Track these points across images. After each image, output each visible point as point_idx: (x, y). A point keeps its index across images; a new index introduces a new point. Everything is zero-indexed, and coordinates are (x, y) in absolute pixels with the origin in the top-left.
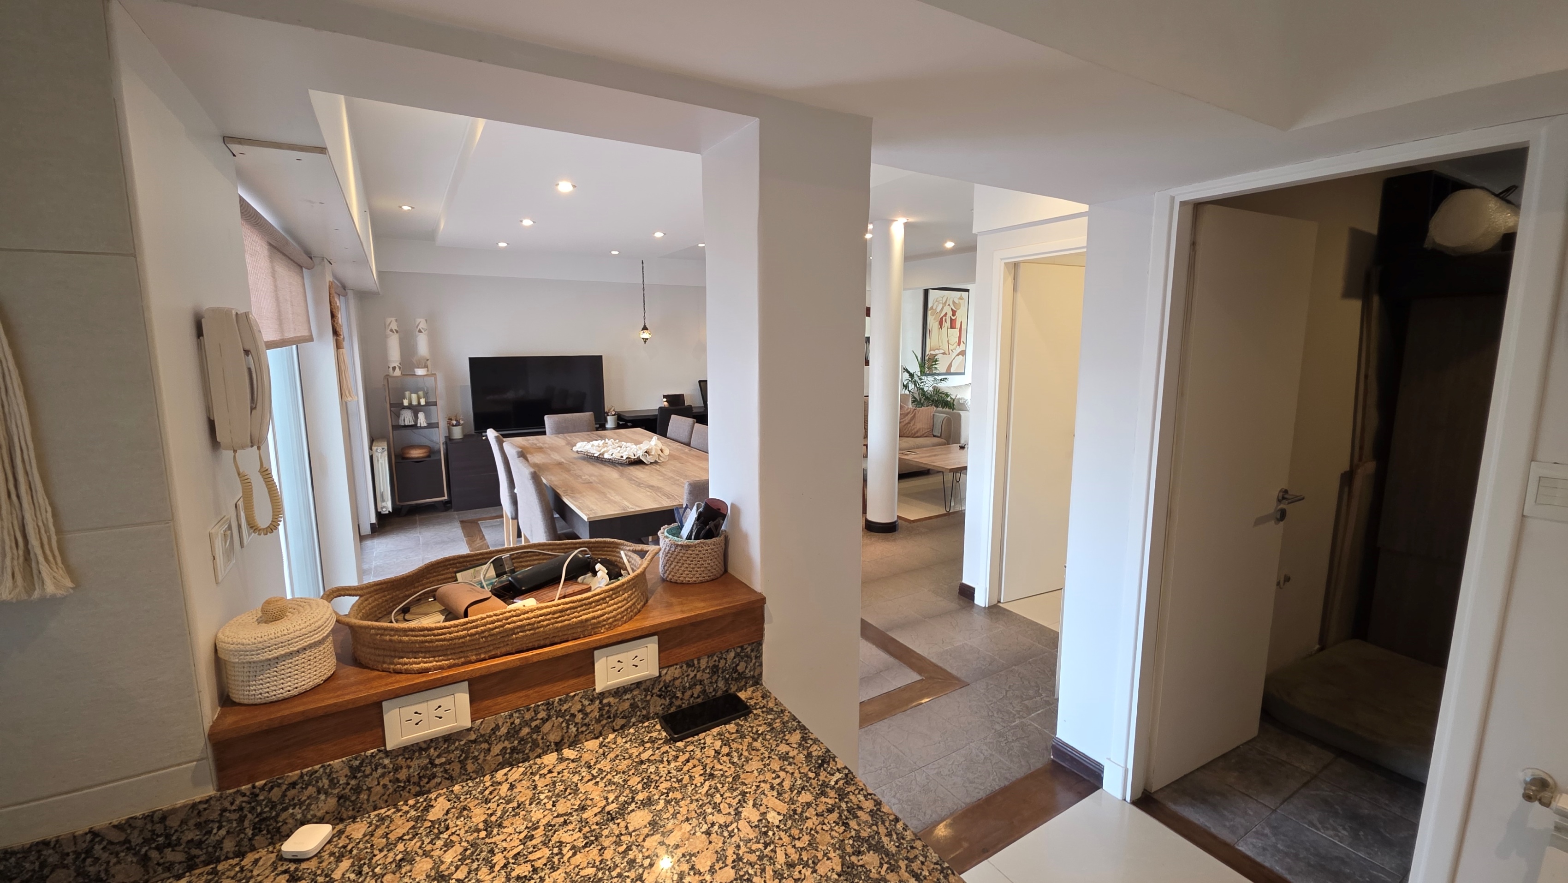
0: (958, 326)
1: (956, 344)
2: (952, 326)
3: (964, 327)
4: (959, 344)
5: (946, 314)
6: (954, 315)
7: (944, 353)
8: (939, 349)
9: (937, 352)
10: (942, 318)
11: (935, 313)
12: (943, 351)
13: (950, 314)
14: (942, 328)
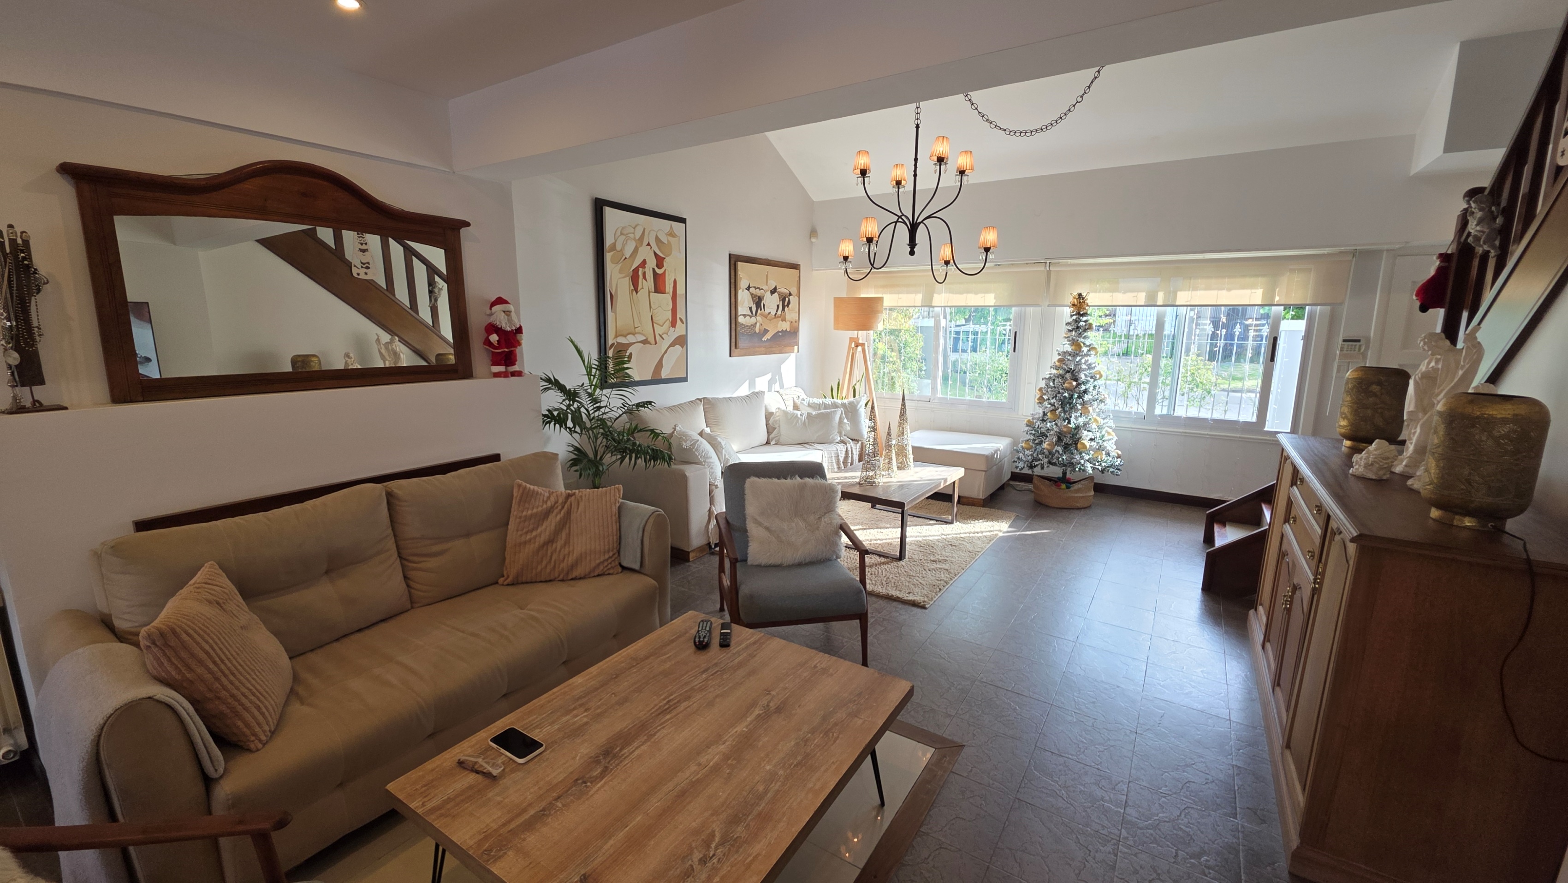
0: (669, 288)
1: (668, 324)
2: (659, 288)
3: (680, 290)
4: (673, 324)
5: (644, 262)
6: (660, 264)
7: (645, 342)
8: (634, 334)
9: (631, 339)
10: (636, 271)
11: (620, 258)
12: (641, 338)
13: (652, 263)
14: (637, 292)
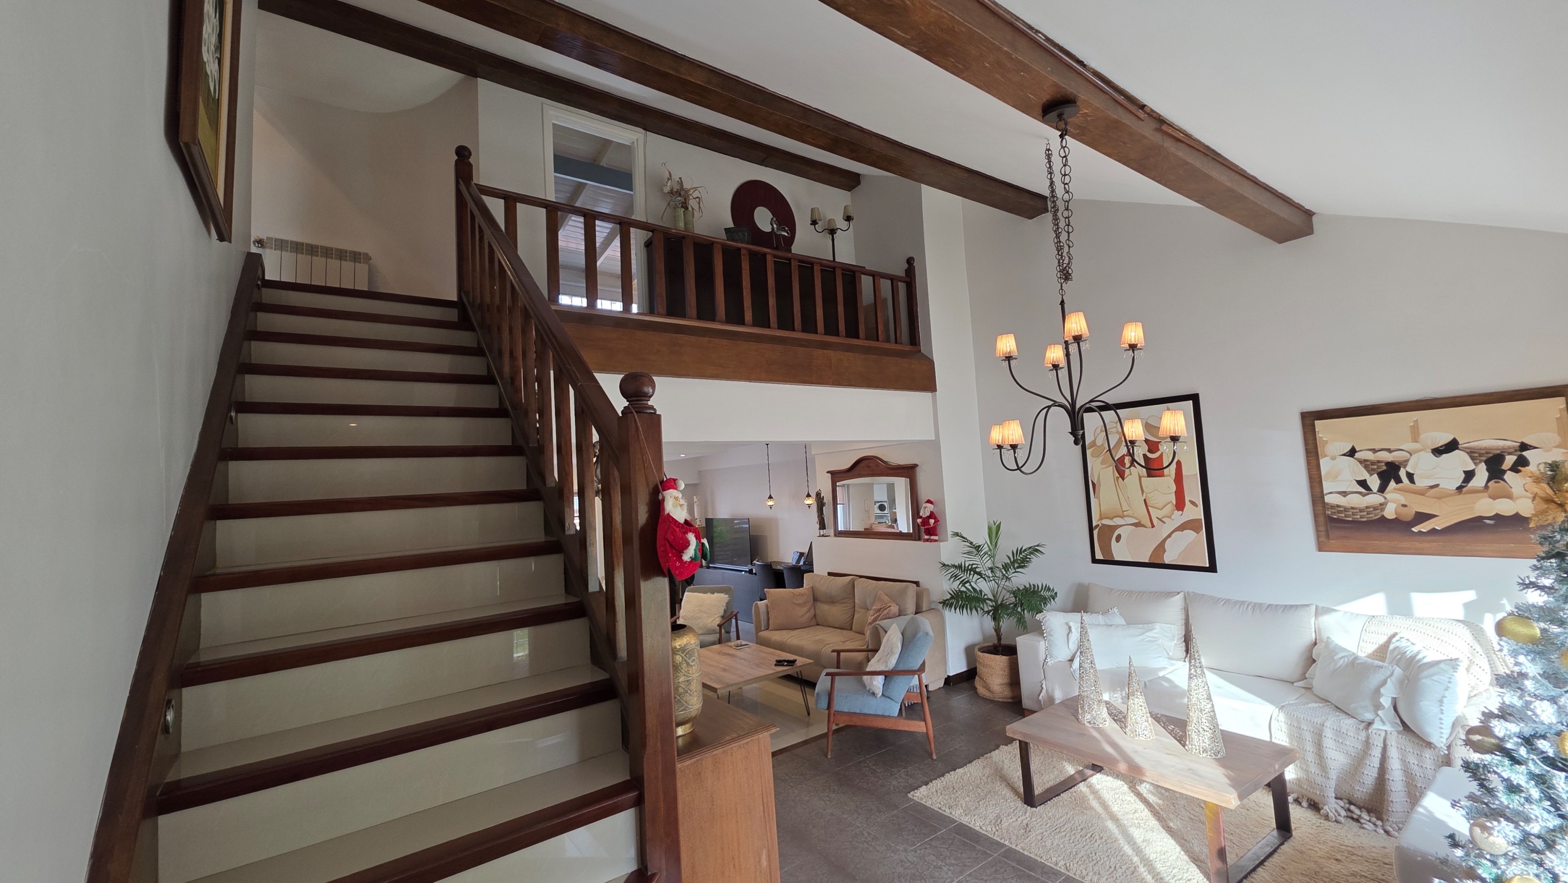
0: (1170, 471)
1: (1170, 508)
2: (1154, 473)
3: (1189, 471)
4: (1181, 507)
6: (1153, 449)
7: (1138, 525)
8: (1122, 517)
9: (1118, 521)
10: (1123, 460)
12: (1135, 521)
13: (1142, 449)
14: (1123, 479)
